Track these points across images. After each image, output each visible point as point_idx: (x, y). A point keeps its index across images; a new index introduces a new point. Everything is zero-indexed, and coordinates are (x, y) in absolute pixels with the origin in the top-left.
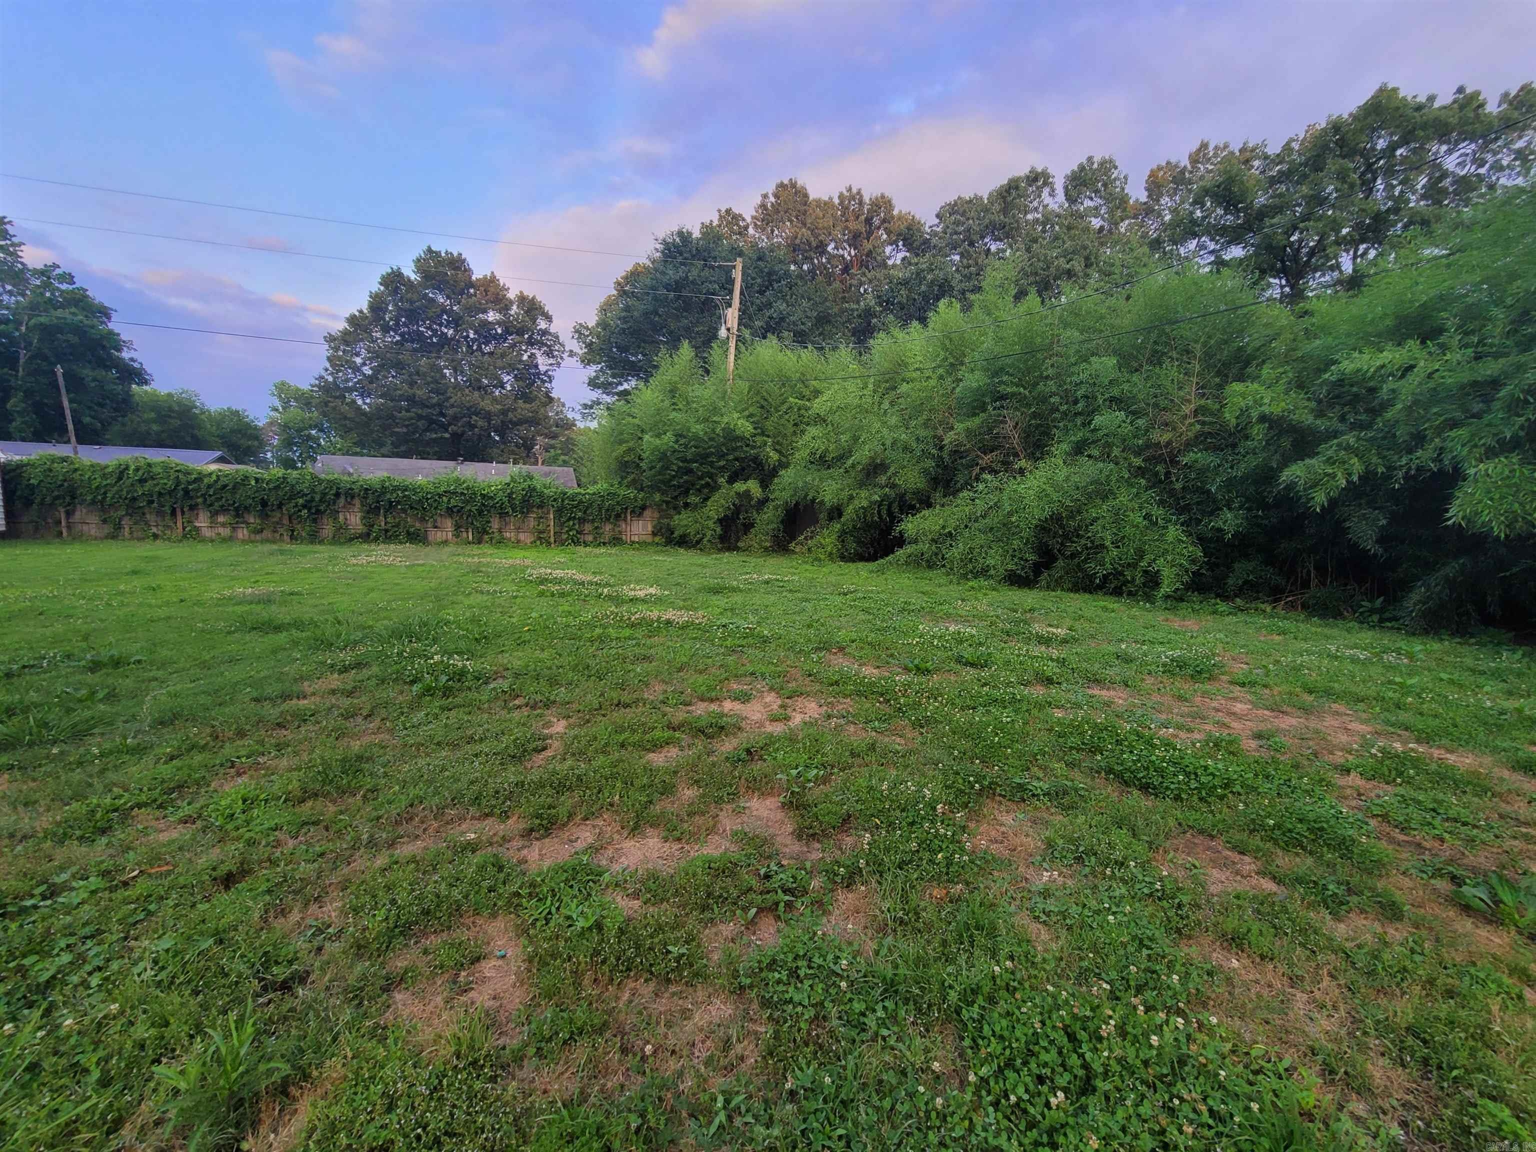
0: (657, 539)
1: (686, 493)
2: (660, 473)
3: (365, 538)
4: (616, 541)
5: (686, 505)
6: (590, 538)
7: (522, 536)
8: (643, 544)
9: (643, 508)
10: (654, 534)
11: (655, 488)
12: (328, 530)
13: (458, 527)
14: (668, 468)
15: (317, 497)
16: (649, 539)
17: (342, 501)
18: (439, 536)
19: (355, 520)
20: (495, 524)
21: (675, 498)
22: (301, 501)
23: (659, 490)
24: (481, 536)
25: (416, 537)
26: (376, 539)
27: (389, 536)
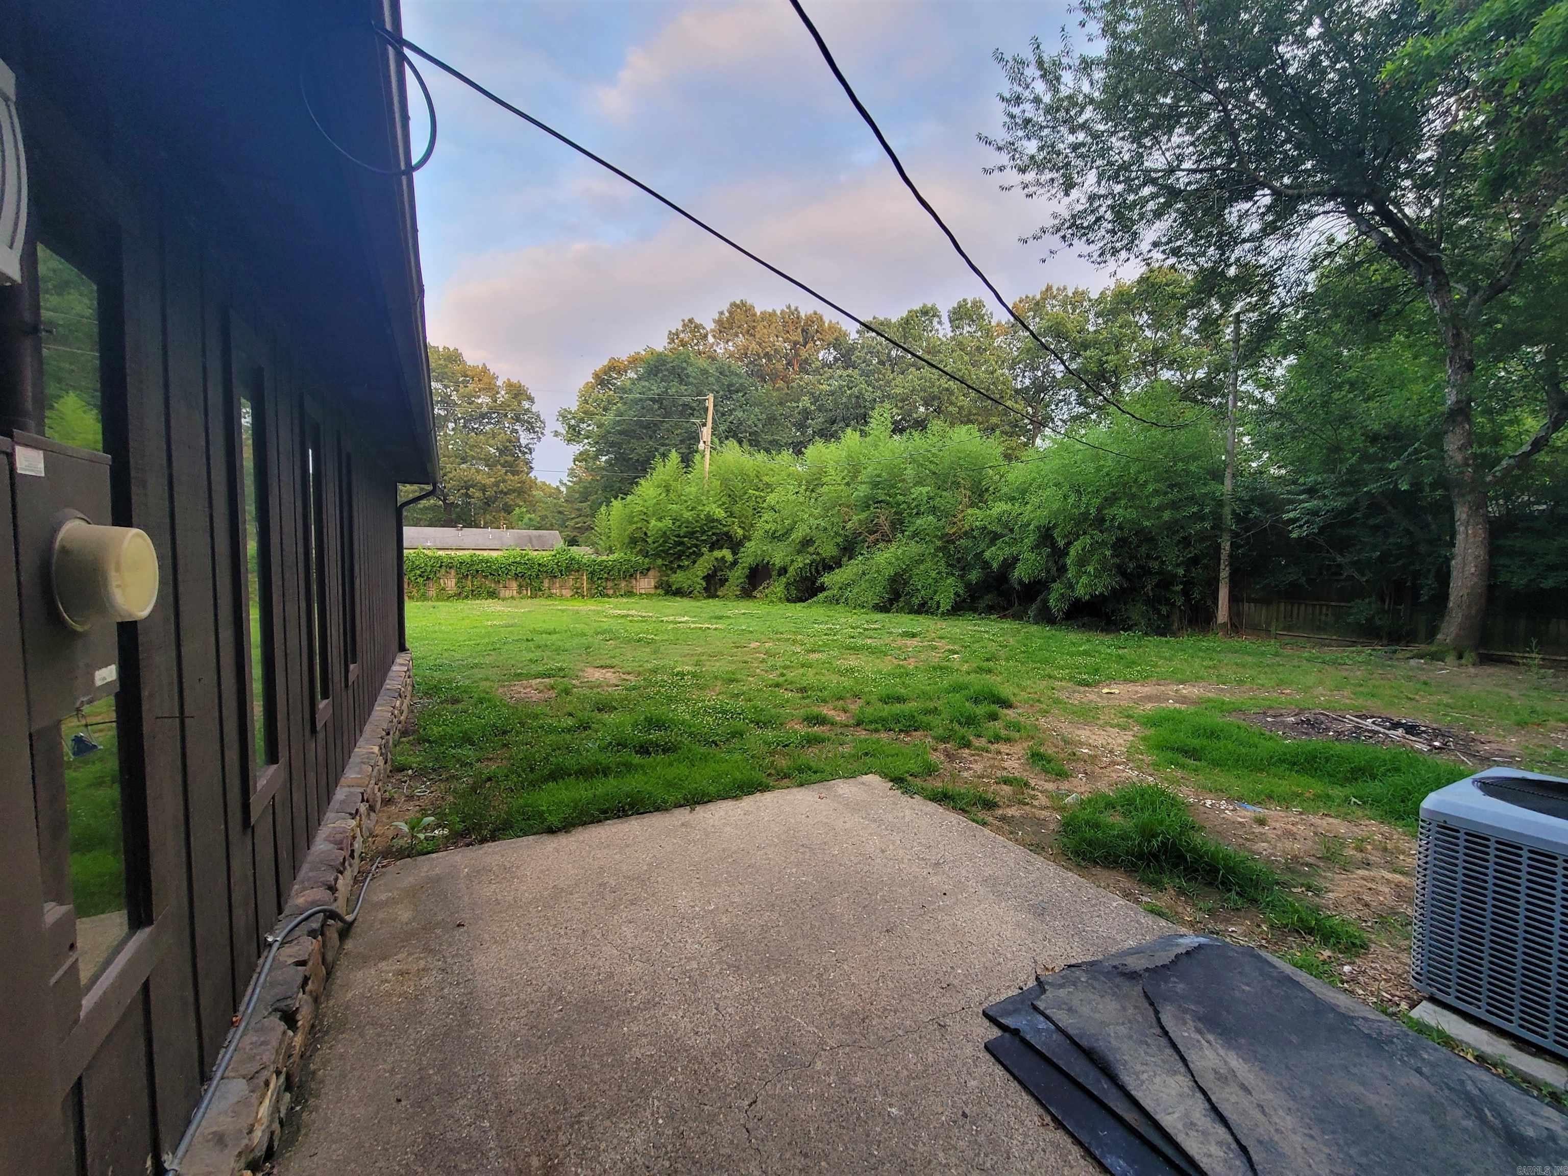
0: (659, 591)
1: (679, 558)
2: (661, 545)
3: (458, 595)
4: (630, 594)
5: (679, 566)
6: (611, 592)
7: (564, 592)
8: (649, 596)
9: (648, 570)
10: (656, 588)
11: (657, 555)
12: (432, 592)
13: (520, 586)
14: (666, 542)
15: (429, 569)
16: (653, 591)
17: (443, 571)
18: (508, 593)
19: (451, 583)
20: (546, 584)
21: (671, 562)
22: (418, 572)
23: (660, 557)
24: (537, 592)
25: (492, 595)
26: (467, 597)
27: (475, 594)
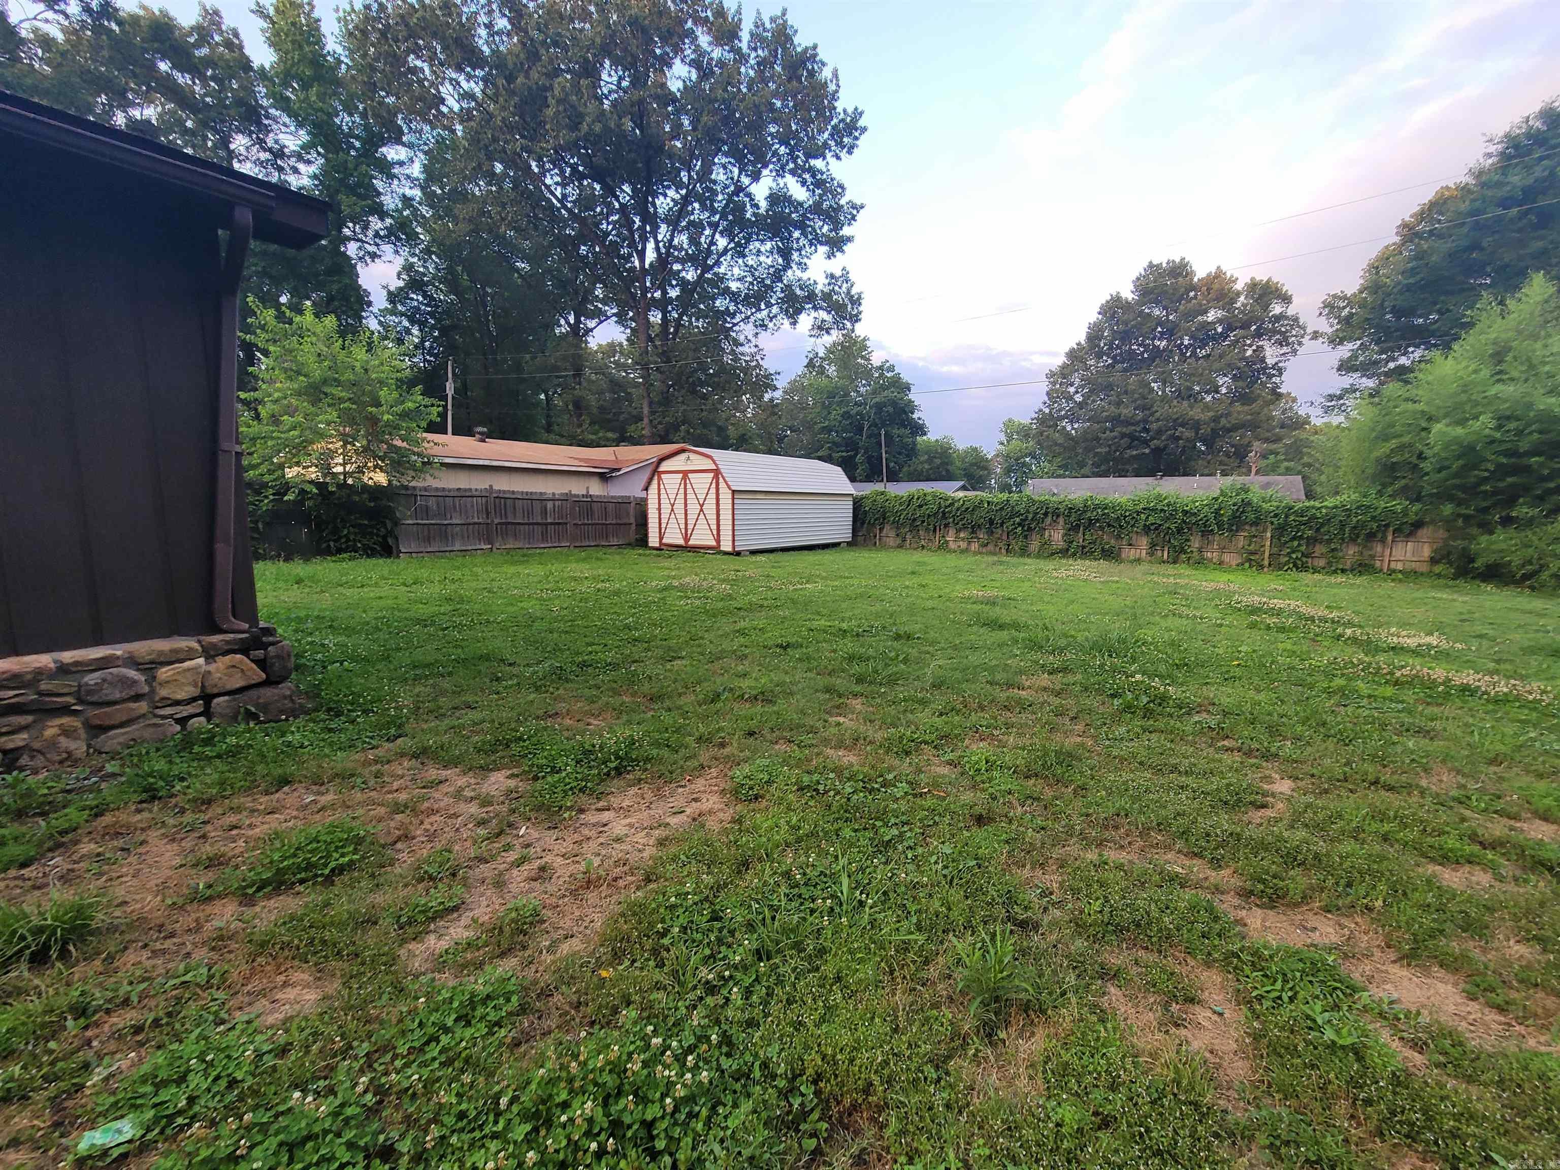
0: (1438, 569)
1: (1511, 501)
2: (1456, 475)
3: (1064, 553)
4: (1363, 568)
5: (1507, 521)
6: (1322, 563)
7: (1226, 558)
8: (1410, 575)
9: (1418, 525)
10: (1433, 561)
11: (1444, 496)
12: (1035, 545)
13: (1153, 545)
14: (1475, 467)
15: (1030, 516)
16: (1424, 568)
17: (1049, 520)
18: (1132, 553)
19: (1057, 536)
20: (1196, 542)
21: (1485, 510)
22: (1018, 520)
23: (1451, 499)
24: (1178, 555)
25: (1110, 554)
26: (1074, 555)
27: (1085, 552)
